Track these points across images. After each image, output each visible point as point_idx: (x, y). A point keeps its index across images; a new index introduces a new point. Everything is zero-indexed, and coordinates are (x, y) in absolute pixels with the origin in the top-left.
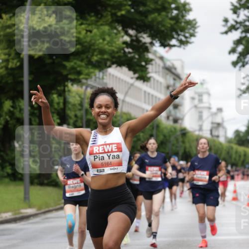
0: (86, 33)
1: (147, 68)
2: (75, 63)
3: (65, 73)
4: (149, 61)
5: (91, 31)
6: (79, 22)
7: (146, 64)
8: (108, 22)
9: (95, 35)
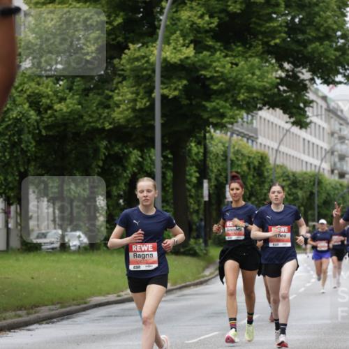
0: (232, 67)
1: (306, 112)
2: (218, 104)
3: (205, 116)
4: (308, 103)
5: (237, 65)
6: (223, 54)
7: (305, 106)
8: (258, 54)
9: (243, 68)
